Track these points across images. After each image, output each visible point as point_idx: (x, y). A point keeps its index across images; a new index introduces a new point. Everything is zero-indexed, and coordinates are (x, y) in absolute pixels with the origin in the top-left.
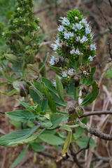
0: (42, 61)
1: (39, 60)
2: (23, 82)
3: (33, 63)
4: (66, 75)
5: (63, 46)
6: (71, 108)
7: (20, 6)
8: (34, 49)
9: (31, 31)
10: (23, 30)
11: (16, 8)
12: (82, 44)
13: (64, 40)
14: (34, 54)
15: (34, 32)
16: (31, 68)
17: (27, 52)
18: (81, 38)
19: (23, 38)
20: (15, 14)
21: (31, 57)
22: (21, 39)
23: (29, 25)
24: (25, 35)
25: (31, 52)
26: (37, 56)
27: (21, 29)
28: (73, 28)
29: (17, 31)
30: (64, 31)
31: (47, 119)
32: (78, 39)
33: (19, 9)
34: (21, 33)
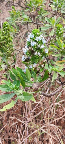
0: (14, 56)
1: (13, 55)
2: (6, 65)
3: (10, 57)
4: (32, 67)
5: (30, 50)
6: (36, 88)
7: (4, 30)
8: (11, 50)
9: (10, 42)
10: (6, 41)
11: (2, 31)
12: (41, 49)
13: (31, 46)
14: (11, 53)
15: (11, 43)
16: (9, 59)
17: (8, 52)
18: (41, 45)
19: (6, 45)
20: (2, 34)
21: (10, 54)
22: (5, 46)
23: (8, 39)
24: (7, 44)
25: (9, 51)
26: (12, 53)
27: (5, 41)
28: (36, 40)
29: (3, 42)
30: (30, 41)
31: (21, 94)
32: (39, 46)
33: (3, 32)
34: (5, 43)
